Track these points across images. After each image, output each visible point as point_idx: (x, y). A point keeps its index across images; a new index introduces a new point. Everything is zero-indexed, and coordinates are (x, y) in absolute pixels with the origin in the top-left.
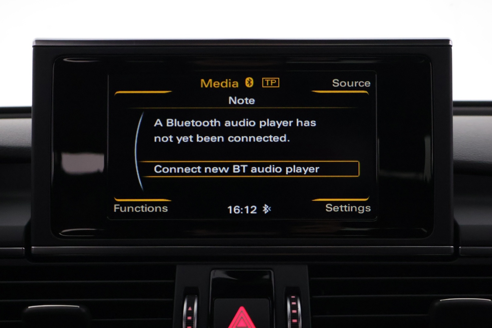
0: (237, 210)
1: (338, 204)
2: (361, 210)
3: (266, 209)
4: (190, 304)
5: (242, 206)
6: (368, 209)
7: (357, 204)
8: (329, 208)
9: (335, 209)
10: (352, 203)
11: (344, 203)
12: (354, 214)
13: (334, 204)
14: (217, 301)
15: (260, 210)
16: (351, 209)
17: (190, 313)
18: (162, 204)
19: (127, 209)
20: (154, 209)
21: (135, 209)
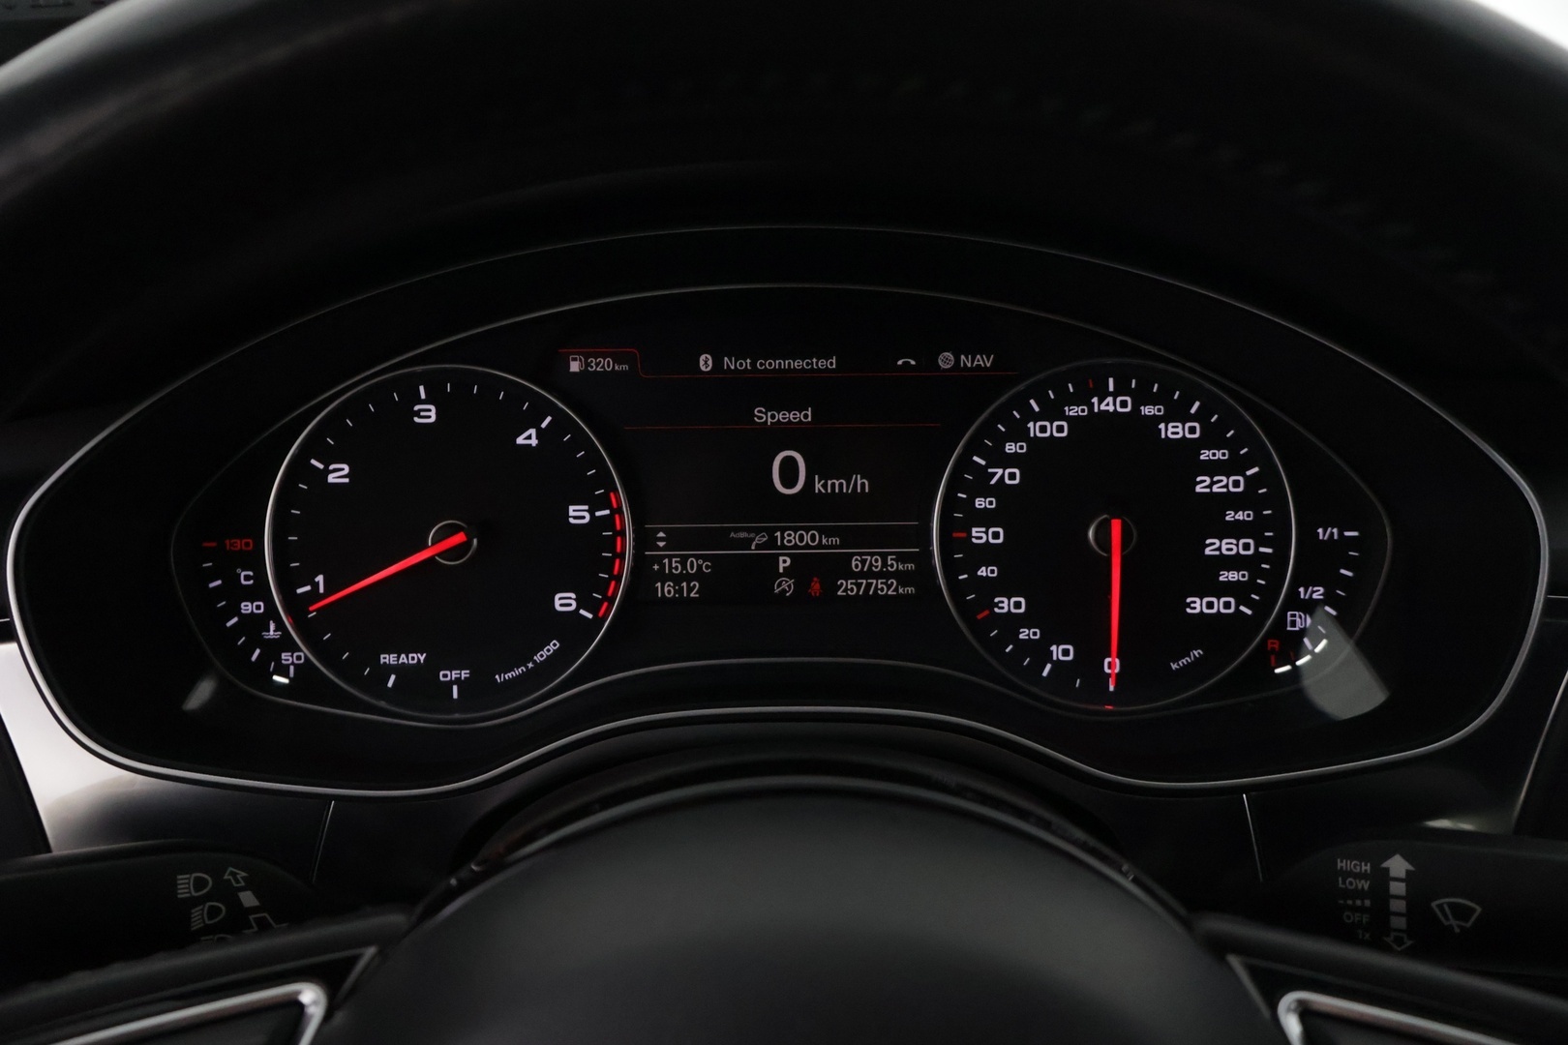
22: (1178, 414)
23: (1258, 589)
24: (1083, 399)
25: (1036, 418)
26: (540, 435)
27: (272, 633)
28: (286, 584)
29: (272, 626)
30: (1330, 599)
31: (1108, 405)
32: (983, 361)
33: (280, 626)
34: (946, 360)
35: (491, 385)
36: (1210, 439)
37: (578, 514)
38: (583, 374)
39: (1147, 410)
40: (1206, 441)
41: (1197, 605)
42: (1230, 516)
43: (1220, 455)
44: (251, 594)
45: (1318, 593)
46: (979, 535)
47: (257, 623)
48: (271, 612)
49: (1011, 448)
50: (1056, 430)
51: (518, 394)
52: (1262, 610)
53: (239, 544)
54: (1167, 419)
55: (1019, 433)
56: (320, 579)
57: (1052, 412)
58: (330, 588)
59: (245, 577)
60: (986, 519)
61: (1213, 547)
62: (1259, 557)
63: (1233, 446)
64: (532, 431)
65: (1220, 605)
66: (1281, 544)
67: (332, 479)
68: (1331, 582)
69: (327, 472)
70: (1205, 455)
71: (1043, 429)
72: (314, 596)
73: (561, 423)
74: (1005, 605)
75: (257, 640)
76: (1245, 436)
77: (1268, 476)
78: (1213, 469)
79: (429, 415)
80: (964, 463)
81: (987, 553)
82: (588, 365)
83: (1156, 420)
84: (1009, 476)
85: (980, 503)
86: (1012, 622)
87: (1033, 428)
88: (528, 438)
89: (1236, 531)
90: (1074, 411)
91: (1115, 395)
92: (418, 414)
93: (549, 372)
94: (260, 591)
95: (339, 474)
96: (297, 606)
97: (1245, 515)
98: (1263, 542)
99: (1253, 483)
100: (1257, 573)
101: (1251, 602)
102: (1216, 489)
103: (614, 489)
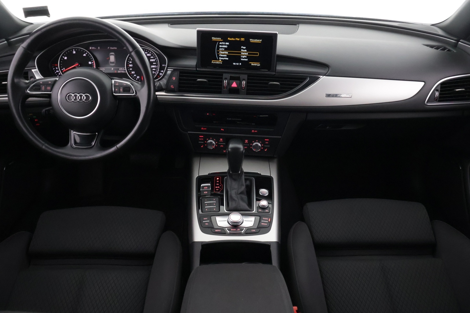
0: (235, 64)
1: (254, 64)
2: (258, 65)
3: (240, 64)
4: (226, 81)
5: (236, 63)
6: (260, 65)
7: (257, 64)
8: (252, 64)
9: (253, 65)
10: (256, 64)
11: (255, 64)
12: (257, 66)
13: (253, 64)
14: (230, 81)
15: (239, 64)
16: (256, 65)
17: (225, 83)
18: (221, 62)
19: (214, 63)
20: (219, 63)
21: (216, 63)
26: (86, 55)
27: (59, 74)
28: (61, 69)
33: (60, 73)
35: (81, 49)
37: (90, 63)
38: (91, 49)
40: (151, 56)
42: (154, 63)
43: (153, 57)
45: (162, 71)
46: (130, 65)
47: (57, 73)
48: (59, 72)
51: (84, 51)
53: (56, 65)
54: (148, 54)
56: (64, 68)
58: (65, 69)
59: (57, 68)
60: (131, 64)
61: (152, 67)
62: (156, 68)
63: (154, 56)
64: (85, 54)
67: (65, 59)
69: (64, 58)
70: (151, 57)
72: (63, 70)
73: (88, 54)
74: (133, 72)
75: (58, 75)
76: (155, 56)
78: (152, 59)
79: (74, 52)
80: (128, 58)
81: (131, 67)
86: (133, 74)
88: (85, 55)
89: (154, 65)
93: (87, 48)
94: (58, 70)
95: (66, 58)
96: (62, 71)
97: (155, 63)
98: (157, 66)
99: (156, 60)
100: (156, 69)
101: (156, 72)
102: (152, 61)
103: (93, 60)
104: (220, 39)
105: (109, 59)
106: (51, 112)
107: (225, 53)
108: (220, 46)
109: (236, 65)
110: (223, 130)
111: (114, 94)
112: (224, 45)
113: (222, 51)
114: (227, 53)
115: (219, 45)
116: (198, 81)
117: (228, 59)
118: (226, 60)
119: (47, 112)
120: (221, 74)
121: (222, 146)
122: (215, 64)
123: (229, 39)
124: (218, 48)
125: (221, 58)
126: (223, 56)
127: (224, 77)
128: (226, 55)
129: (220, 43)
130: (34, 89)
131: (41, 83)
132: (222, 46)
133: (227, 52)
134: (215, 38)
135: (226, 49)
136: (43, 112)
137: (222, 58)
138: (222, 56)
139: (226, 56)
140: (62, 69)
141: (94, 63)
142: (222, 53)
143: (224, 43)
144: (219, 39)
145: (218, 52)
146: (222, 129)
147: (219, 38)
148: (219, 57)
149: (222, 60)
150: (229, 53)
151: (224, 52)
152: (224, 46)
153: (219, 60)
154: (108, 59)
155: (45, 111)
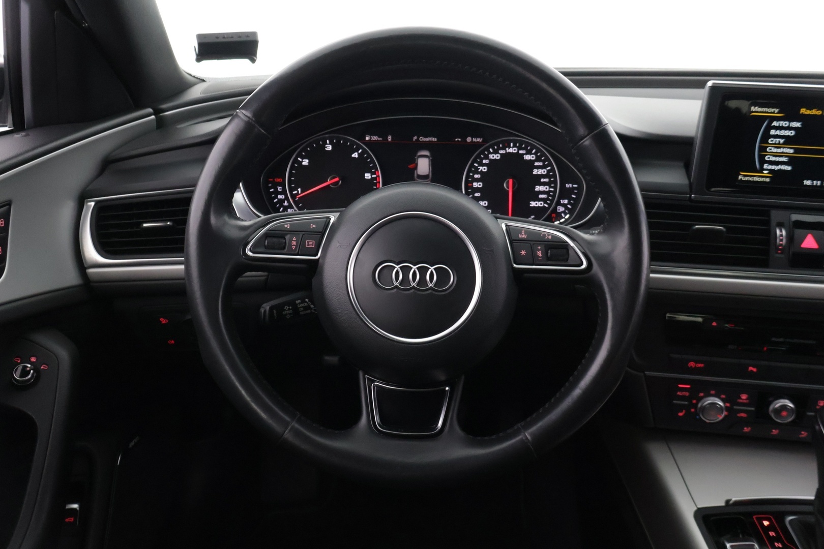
4: (781, 231)
5: (812, 181)
14: (796, 231)
15: (821, 183)
18: (767, 177)
19: (746, 179)
20: (762, 179)
21: (751, 179)
22: (529, 152)
23: (549, 200)
24: (504, 148)
25: (492, 153)
26: (359, 154)
27: (286, 204)
28: (291, 190)
29: (286, 202)
30: (569, 203)
31: (511, 150)
32: (479, 140)
33: (289, 202)
34: (469, 139)
35: (346, 141)
36: (538, 159)
37: (368, 176)
38: (370, 140)
39: (521, 152)
40: (537, 160)
41: (533, 204)
42: (542, 180)
43: (540, 164)
44: (281, 193)
45: (566, 201)
46: (475, 185)
47: (282, 201)
48: (287, 198)
49: (484, 161)
50: (497, 157)
51: (353, 143)
52: (550, 205)
53: (278, 180)
54: (526, 154)
55: (487, 157)
56: (299, 190)
57: (496, 152)
58: (302, 192)
59: (280, 189)
60: (477, 180)
61: (538, 188)
62: (550, 191)
63: (544, 161)
64: (356, 153)
65: (539, 204)
66: (555, 188)
67: (303, 163)
68: (570, 199)
69: (302, 162)
70: (536, 164)
71: (493, 156)
72: (298, 194)
73: (364, 151)
74: (482, 204)
75: (282, 206)
76: (547, 159)
77: (553, 170)
78: (538, 167)
79: (329, 148)
80: (472, 165)
81: (477, 190)
82: (371, 138)
83: (523, 154)
84: (484, 169)
85: (476, 176)
87: (491, 156)
88: (355, 155)
89: (544, 184)
90: (502, 152)
91: (513, 147)
92: (326, 147)
93: (362, 139)
94: (284, 192)
95: (306, 162)
96: (293, 196)
97: (546, 180)
98: (551, 187)
99: (548, 171)
100: (549, 195)
101: (547, 204)
102: (539, 173)
103: (377, 170)
104: (774, 113)
105: (416, 167)
106: (284, 313)
107: (783, 153)
108: (773, 132)
109: (812, 186)
110: (755, 370)
111: (515, 266)
112: (787, 128)
113: (777, 146)
114: (792, 151)
115: (770, 127)
116: (698, 229)
117: (789, 168)
118: (785, 170)
119: (275, 311)
120: (763, 213)
121: (743, 415)
122: (748, 181)
123: (803, 111)
124: (766, 136)
125: (770, 167)
126: (777, 159)
127: (773, 222)
128: (786, 156)
129: (775, 124)
130: (266, 247)
131: (288, 226)
132: (778, 132)
133: (791, 148)
134: (760, 109)
135: (788, 141)
136: (265, 311)
137: (773, 167)
138: (773, 159)
139: (785, 159)
140: (294, 192)
141: (379, 176)
142: (775, 150)
143: (784, 124)
144: (771, 113)
145: (763, 149)
146: (751, 368)
147: (772, 110)
148: (763, 161)
149: (771, 171)
150: (797, 151)
151: (780, 148)
152: (783, 133)
153: (762, 170)
154: (411, 166)
155: (271, 308)
